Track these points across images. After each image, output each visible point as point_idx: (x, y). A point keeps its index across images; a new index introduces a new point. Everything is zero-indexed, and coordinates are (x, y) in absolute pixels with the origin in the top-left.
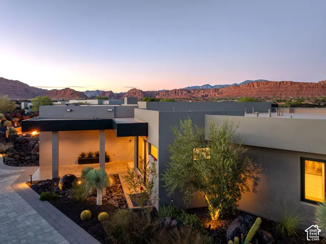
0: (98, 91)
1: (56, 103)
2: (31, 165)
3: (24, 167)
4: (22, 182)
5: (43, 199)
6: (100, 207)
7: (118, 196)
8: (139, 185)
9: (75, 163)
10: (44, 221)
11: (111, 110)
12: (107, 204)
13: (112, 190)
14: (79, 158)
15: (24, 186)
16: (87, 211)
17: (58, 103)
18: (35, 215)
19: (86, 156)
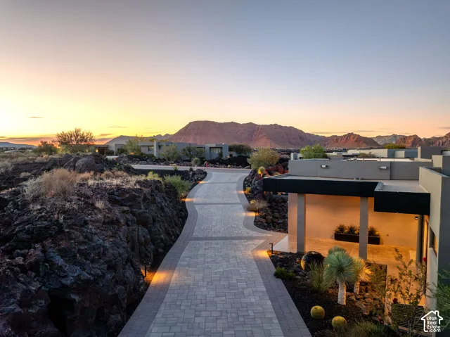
0: (395, 136)
1: (331, 154)
2: (280, 231)
3: (272, 232)
4: (264, 249)
5: (277, 275)
6: (341, 307)
7: (375, 299)
8: (393, 294)
9: (332, 238)
10: (269, 302)
11: (385, 168)
12: (353, 306)
13: (369, 287)
14: (337, 232)
15: (264, 254)
16: (319, 308)
17: (334, 154)
18: (263, 292)
19: (346, 231)
